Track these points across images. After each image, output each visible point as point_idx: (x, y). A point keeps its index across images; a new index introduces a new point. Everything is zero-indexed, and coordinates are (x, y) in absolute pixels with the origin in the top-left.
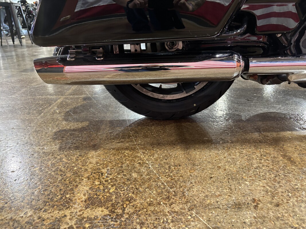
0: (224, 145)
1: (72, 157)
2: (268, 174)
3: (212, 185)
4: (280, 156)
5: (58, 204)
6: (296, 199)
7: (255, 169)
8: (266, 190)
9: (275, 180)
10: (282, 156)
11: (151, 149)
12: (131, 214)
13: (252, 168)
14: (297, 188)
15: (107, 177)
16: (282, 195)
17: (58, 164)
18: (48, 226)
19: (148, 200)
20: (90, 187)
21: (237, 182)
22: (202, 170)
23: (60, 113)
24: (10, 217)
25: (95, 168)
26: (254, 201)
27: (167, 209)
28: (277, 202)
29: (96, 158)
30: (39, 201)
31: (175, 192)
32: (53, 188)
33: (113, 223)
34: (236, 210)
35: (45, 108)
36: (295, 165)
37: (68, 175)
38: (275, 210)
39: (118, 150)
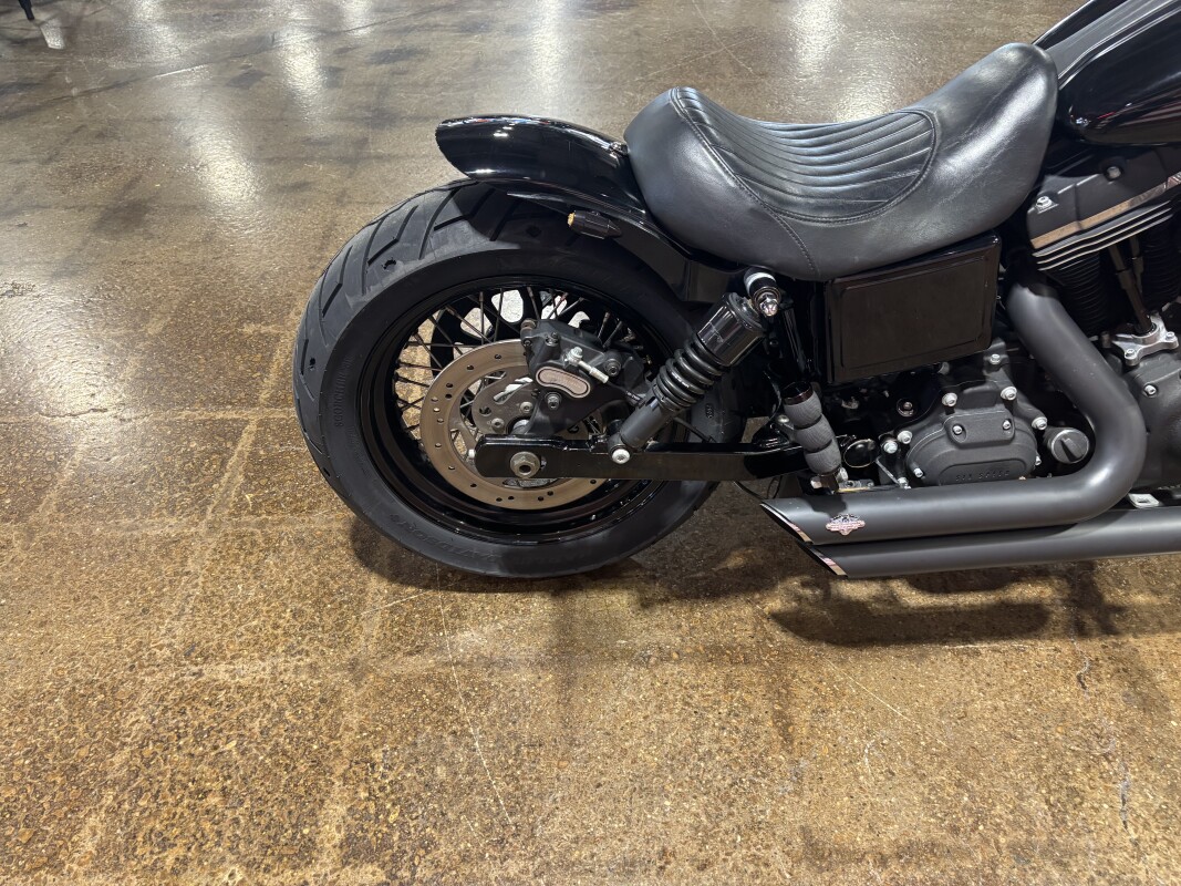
0: (657, 672)
1: (305, 706)
2: (719, 777)
3: (594, 809)
4: (769, 716)
5: (289, 852)
7: (699, 760)
8: (698, 825)
9: (726, 797)
10: (774, 715)
11: (484, 682)
13: (694, 757)
14: (760, 822)
15: (383, 776)
16: (721, 841)
17: (275, 731)
19: (462, 846)
20: (349, 806)
21: (647, 800)
22: (586, 762)
23: (255, 508)
25: (357, 747)
26: (663, 855)
27: (495, 872)
28: (705, 858)
29: (359, 712)
31: (517, 827)
34: (622, 878)
35: (213, 481)
36: (790, 748)
37: (302, 767)
38: (694, 879)
39: (407, 683)
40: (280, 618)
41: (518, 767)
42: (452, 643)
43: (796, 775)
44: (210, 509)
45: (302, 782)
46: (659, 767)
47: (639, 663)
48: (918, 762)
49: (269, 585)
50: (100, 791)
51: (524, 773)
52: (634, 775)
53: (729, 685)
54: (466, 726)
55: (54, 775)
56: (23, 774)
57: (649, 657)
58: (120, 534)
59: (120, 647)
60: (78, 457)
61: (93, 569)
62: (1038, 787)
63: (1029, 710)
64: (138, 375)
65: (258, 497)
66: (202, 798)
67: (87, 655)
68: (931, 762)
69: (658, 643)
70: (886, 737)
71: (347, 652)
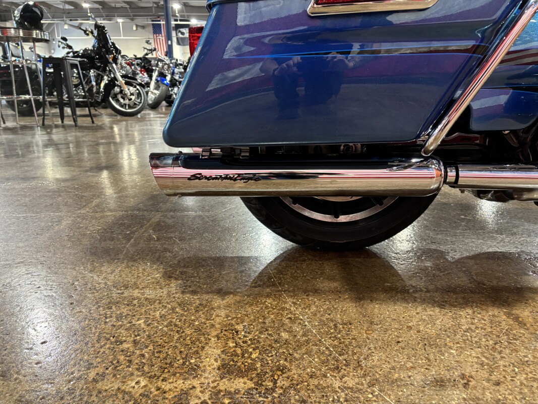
0: (416, 295)
1: (189, 307)
2: (484, 340)
3: (400, 353)
4: (502, 313)
5: (180, 371)
6: (525, 376)
7: (465, 332)
8: (481, 362)
9: (494, 349)
10: (505, 313)
11: (304, 298)
12: (286, 388)
13: (460, 331)
14: (527, 361)
15: (245, 336)
16: (504, 370)
17: (170, 316)
18: (173, 400)
19: (309, 370)
20: (222, 350)
21: (437, 350)
22: (385, 331)
23: (158, 239)
24: (116, 387)
25: (225, 324)
26: (464, 377)
27: (337, 384)
28: (496, 379)
29: (225, 309)
30: (153, 366)
31: (346, 361)
32: (170, 349)
33: (261, 399)
34: (438, 389)
35: (135, 232)
36: (525, 327)
37: (188, 331)
38: (494, 390)
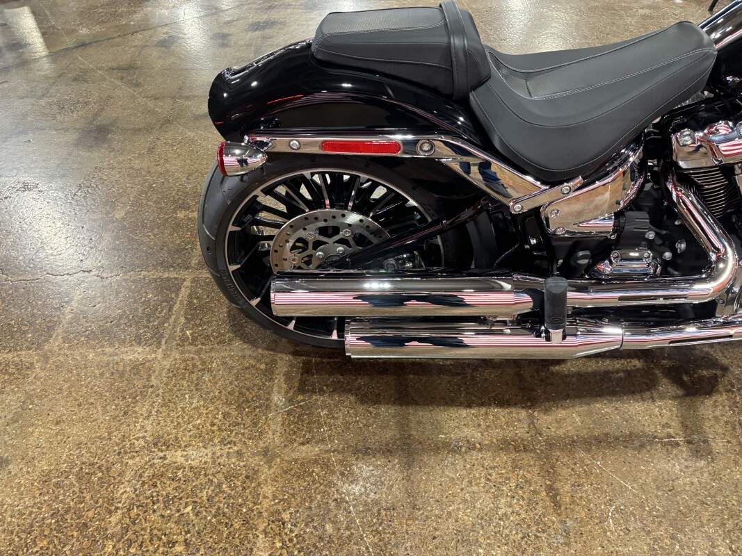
39: (302, 464)
40: (215, 418)
41: (380, 525)
42: (330, 436)
43: (565, 531)
44: (163, 341)
45: (237, 535)
46: (474, 525)
47: (455, 451)
48: (644, 522)
49: (206, 395)
50: (103, 542)
51: (384, 529)
52: (457, 530)
53: (515, 467)
54: (343, 495)
55: (72, 531)
56: (51, 529)
57: (461, 447)
58: (106, 359)
59: (110, 439)
60: (74, 304)
61: (89, 383)
62: (724, 538)
63: (714, 484)
64: (111, 247)
65: (195, 333)
66: (171, 548)
67: (89, 445)
68: (653, 522)
69: (466, 437)
70: (623, 504)
71: (261, 442)
